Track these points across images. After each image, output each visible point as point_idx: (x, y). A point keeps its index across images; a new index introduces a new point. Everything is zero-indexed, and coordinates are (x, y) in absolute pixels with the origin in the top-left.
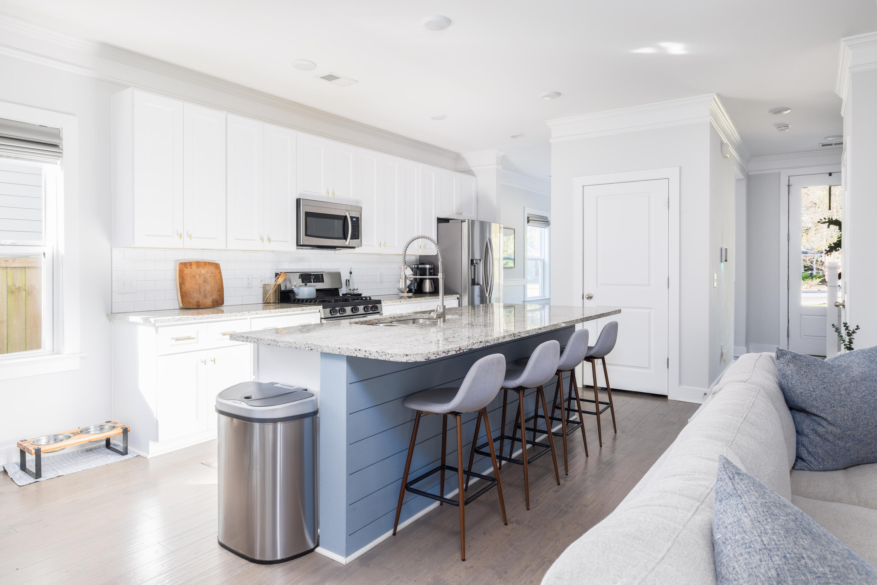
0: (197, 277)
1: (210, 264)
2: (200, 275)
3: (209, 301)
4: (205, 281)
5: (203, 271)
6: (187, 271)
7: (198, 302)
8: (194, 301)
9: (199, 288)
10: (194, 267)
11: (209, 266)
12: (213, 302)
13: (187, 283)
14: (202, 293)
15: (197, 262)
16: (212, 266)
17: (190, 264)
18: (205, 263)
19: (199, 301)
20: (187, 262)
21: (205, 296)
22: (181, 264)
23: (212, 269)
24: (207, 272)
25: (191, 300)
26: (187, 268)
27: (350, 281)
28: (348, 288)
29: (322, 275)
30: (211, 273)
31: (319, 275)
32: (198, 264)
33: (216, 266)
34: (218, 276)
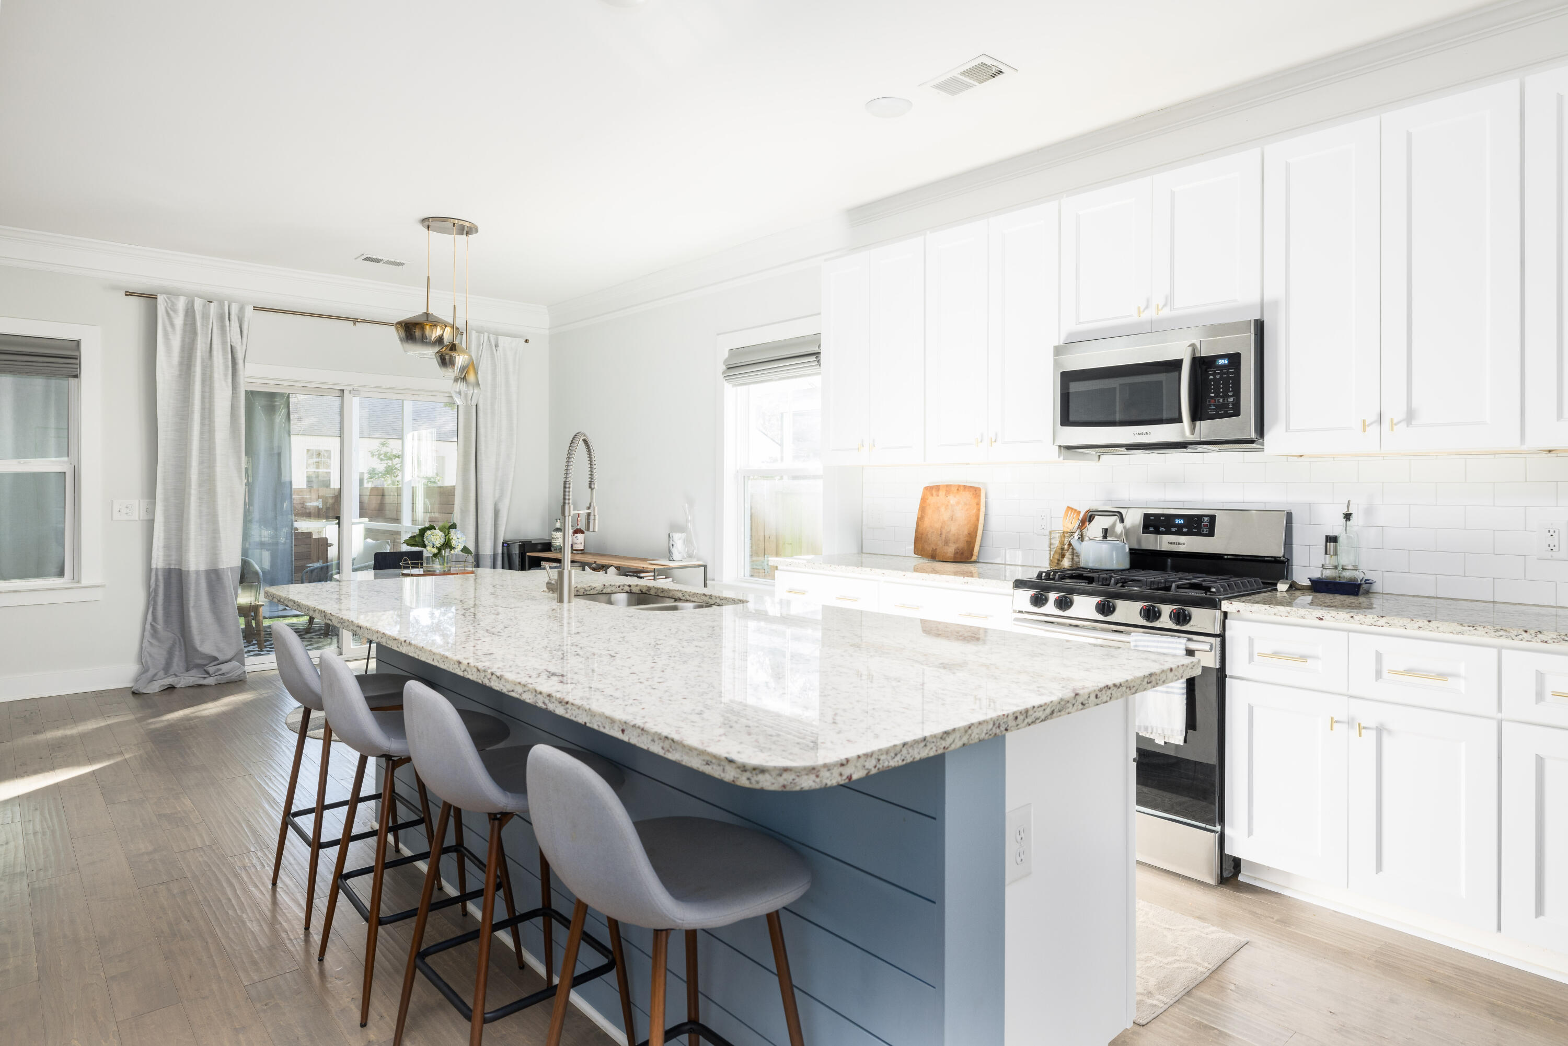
0: (943, 509)
1: (968, 488)
2: (947, 507)
3: (950, 550)
4: (952, 518)
5: (952, 499)
6: (932, 500)
7: (934, 550)
8: (930, 549)
9: (941, 527)
10: (941, 493)
11: (964, 493)
12: (956, 553)
13: (926, 519)
14: (944, 536)
15: (947, 486)
16: (967, 493)
17: (938, 488)
18: (959, 487)
19: (936, 549)
20: (934, 486)
21: (946, 543)
22: (927, 488)
23: (967, 496)
24: (958, 503)
25: (926, 547)
26: (932, 495)
27: (1341, 540)
28: (1330, 562)
29: (1212, 518)
30: (965, 504)
31: (1200, 517)
32: (948, 488)
33: (975, 491)
34: (974, 511)
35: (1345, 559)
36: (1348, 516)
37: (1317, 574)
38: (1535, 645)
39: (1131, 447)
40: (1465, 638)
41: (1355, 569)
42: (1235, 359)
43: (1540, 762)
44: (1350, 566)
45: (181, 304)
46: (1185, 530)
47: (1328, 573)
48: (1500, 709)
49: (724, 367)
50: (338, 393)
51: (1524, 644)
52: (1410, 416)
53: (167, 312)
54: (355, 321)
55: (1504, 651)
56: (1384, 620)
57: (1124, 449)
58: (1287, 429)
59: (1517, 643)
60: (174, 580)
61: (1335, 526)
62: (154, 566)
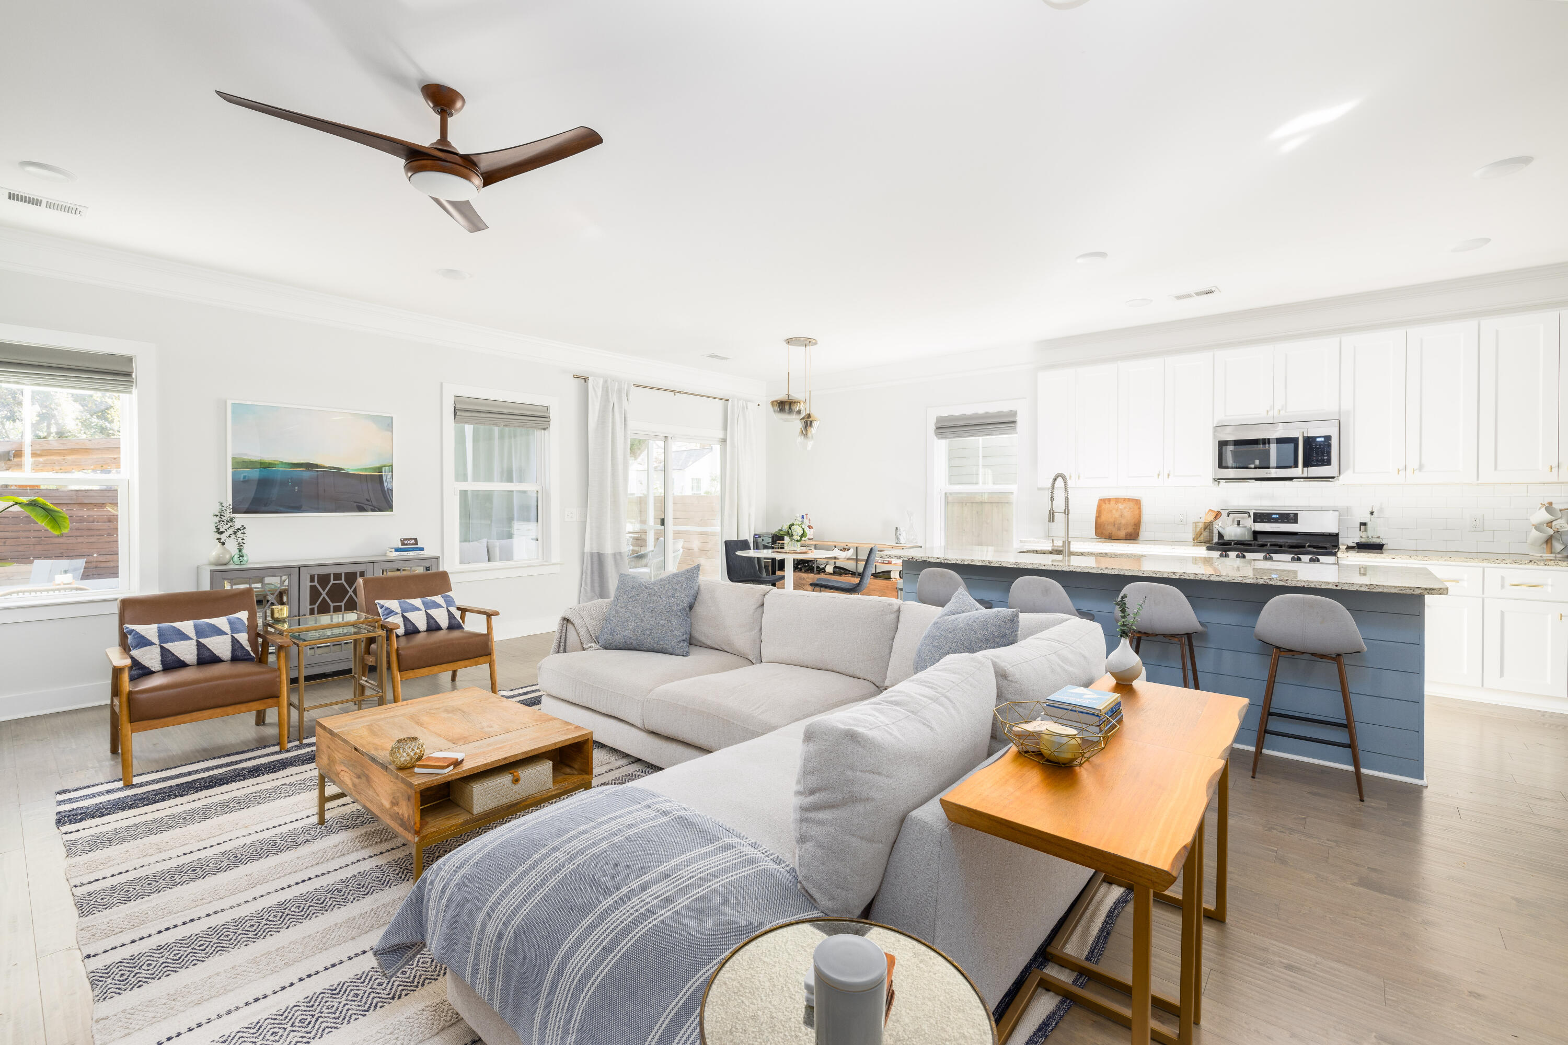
0: (1114, 511)
1: (1132, 500)
2: (1117, 510)
3: (1122, 533)
4: (1122, 516)
5: (1121, 506)
6: (1106, 506)
7: (1110, 534)
8: (1107, 533)
9: (1114, 521)
10: (1112, 503)
11: (1129, 503)
12: (1128, 535)
13: (1102, 517)
14: (1116, 526)
15: (1116, 499)
16: (1131, 502)
17: (1109, 500)
18: (1125, 500)
19: (1112, 533)
20: (1106, 499)
21: (1119, 529)
22: (1101, 500)
23: (1131, 504)
24: (1125, 508)
25: (1104, 532)
26: (1105, 504)
27: (1369, 526)
28: (1364, 535)
29: (1296, 515)
30: (1131, 509)
31: (1289, 514)
32: (1117, 500)
33: (1137, 502)
34: (1137, 512)
35: (1370, 533)
36: (1372, 513)
37: (1358, 540)
38: (1501, 565)
39: (1257, 479)
40: (1469, 564)
41: (1378, 537)
42: (1328, 438)
43: (1502, 613)
44: (1375, 536)
45: (601, 382)
46: (1279, 521)
47: (1363, 540)
48: (1483, 593)
49: (935, 428)
50: (664, 439)
51: (1496, 565)
52: (1421, 467)
53: (594, 388)
54: (675, 392)
55: (1486, 569)
56: (1428, 558)
57: (1254, 480)
58: (1354, 472)
59: (1493, 565)
60: (595, 559)
61: (1366, 518)
62: (585, 551)
